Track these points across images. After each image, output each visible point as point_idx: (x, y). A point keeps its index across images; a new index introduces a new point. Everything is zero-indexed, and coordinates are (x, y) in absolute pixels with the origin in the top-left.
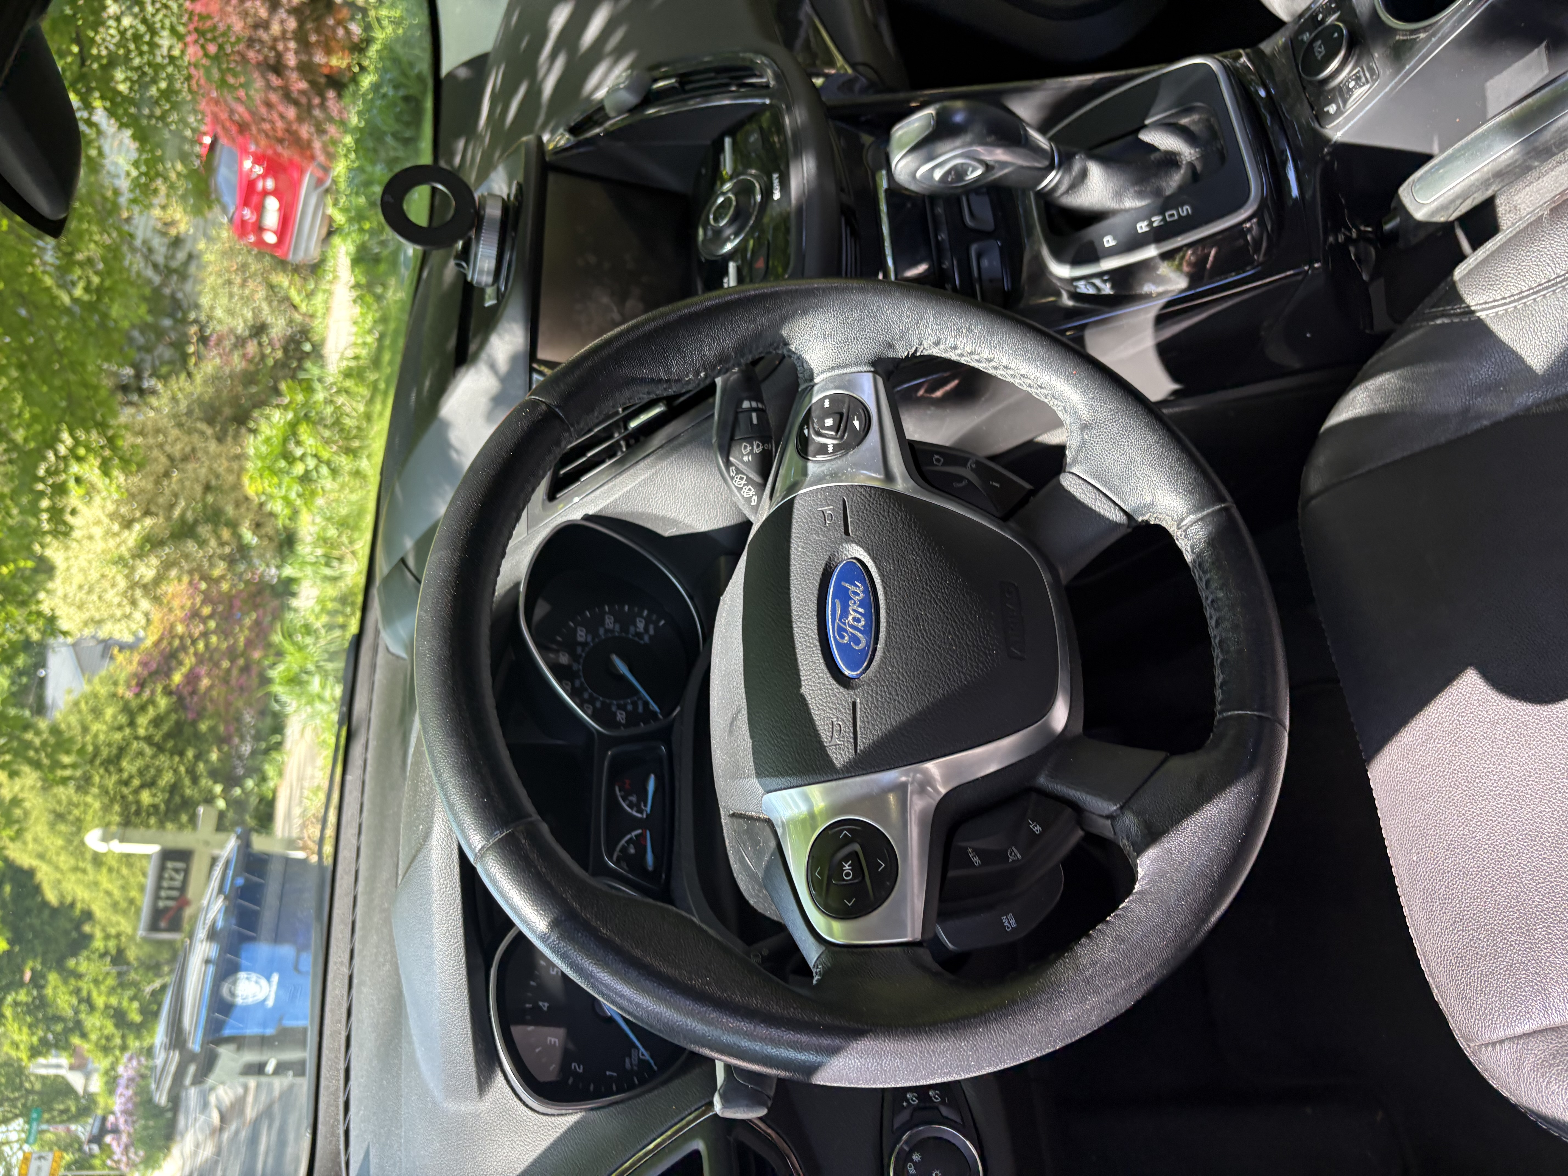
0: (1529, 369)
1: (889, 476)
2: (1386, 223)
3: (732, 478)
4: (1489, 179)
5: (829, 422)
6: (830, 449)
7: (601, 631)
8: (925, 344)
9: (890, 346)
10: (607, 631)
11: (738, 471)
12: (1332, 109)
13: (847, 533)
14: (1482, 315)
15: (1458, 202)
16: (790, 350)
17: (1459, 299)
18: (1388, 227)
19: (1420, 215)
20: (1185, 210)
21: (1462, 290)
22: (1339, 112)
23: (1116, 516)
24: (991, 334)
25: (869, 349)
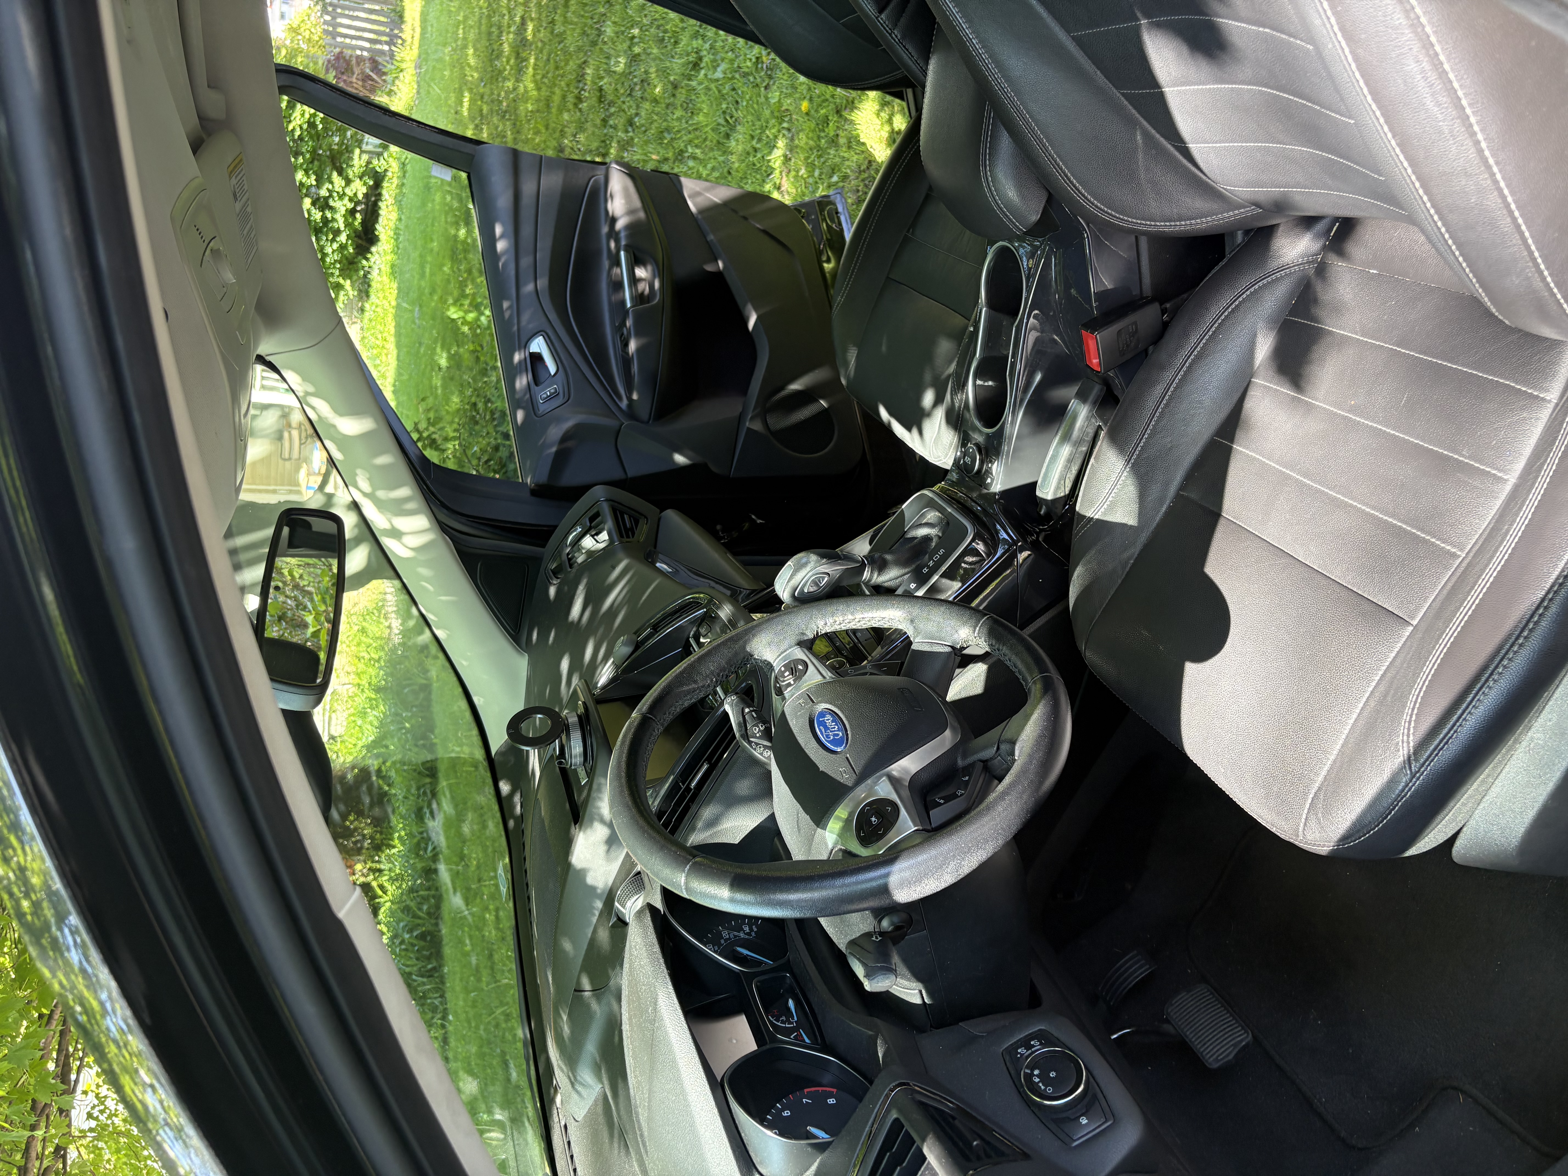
0: (1131, 526)
1: (824, 677)
2: (1040, 510)
3: (755, 749)
4: (1066, 466)
5: (787, 673)
6: (792, 683)
7: (722, 941)
8: (821, 627)
9: (803, 634)
10: (726, 940)
11: (757, 744)
12: (989, 480)
13: (813, 702)
14: (1096, 517)
15: (1062, 482)
16: (755, 659)
17: (1085, 517)
18: (1042, 512)
19: (1049, 497)
20: (942, 551)
21: (1083, 512)
22: (992, 480)
23: (948, 649)
24: (848, 606)
25: (793, 640)
